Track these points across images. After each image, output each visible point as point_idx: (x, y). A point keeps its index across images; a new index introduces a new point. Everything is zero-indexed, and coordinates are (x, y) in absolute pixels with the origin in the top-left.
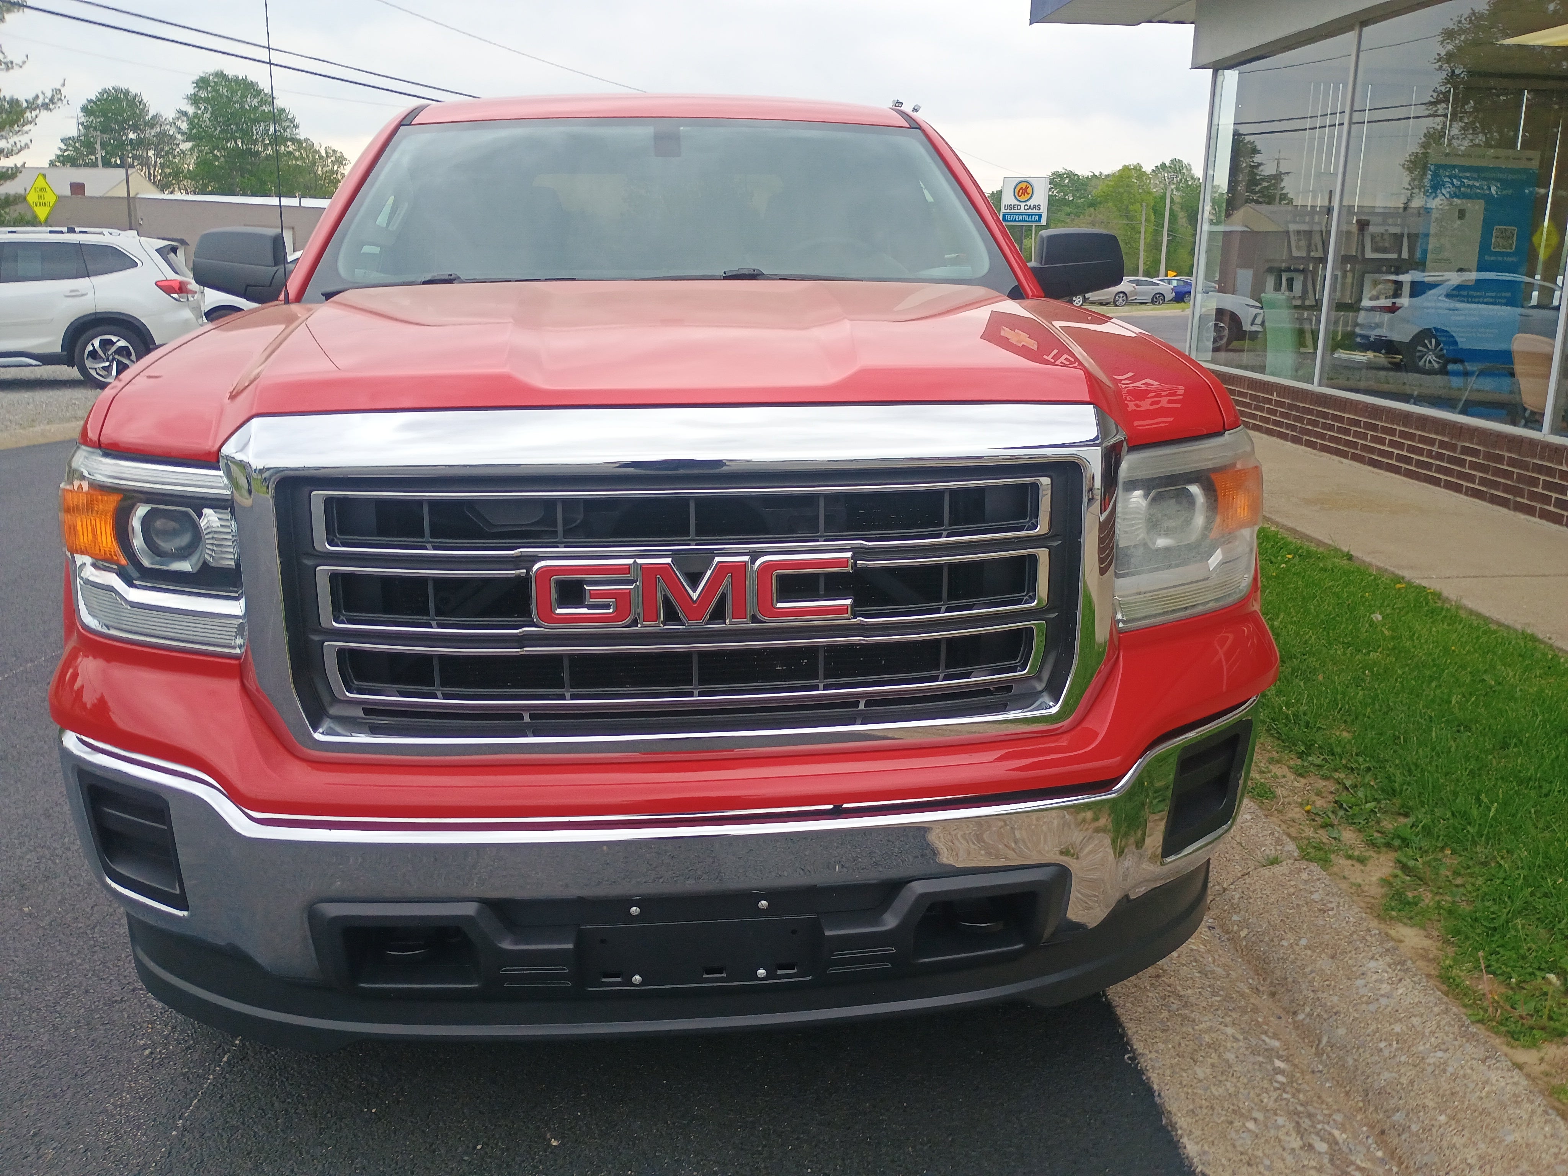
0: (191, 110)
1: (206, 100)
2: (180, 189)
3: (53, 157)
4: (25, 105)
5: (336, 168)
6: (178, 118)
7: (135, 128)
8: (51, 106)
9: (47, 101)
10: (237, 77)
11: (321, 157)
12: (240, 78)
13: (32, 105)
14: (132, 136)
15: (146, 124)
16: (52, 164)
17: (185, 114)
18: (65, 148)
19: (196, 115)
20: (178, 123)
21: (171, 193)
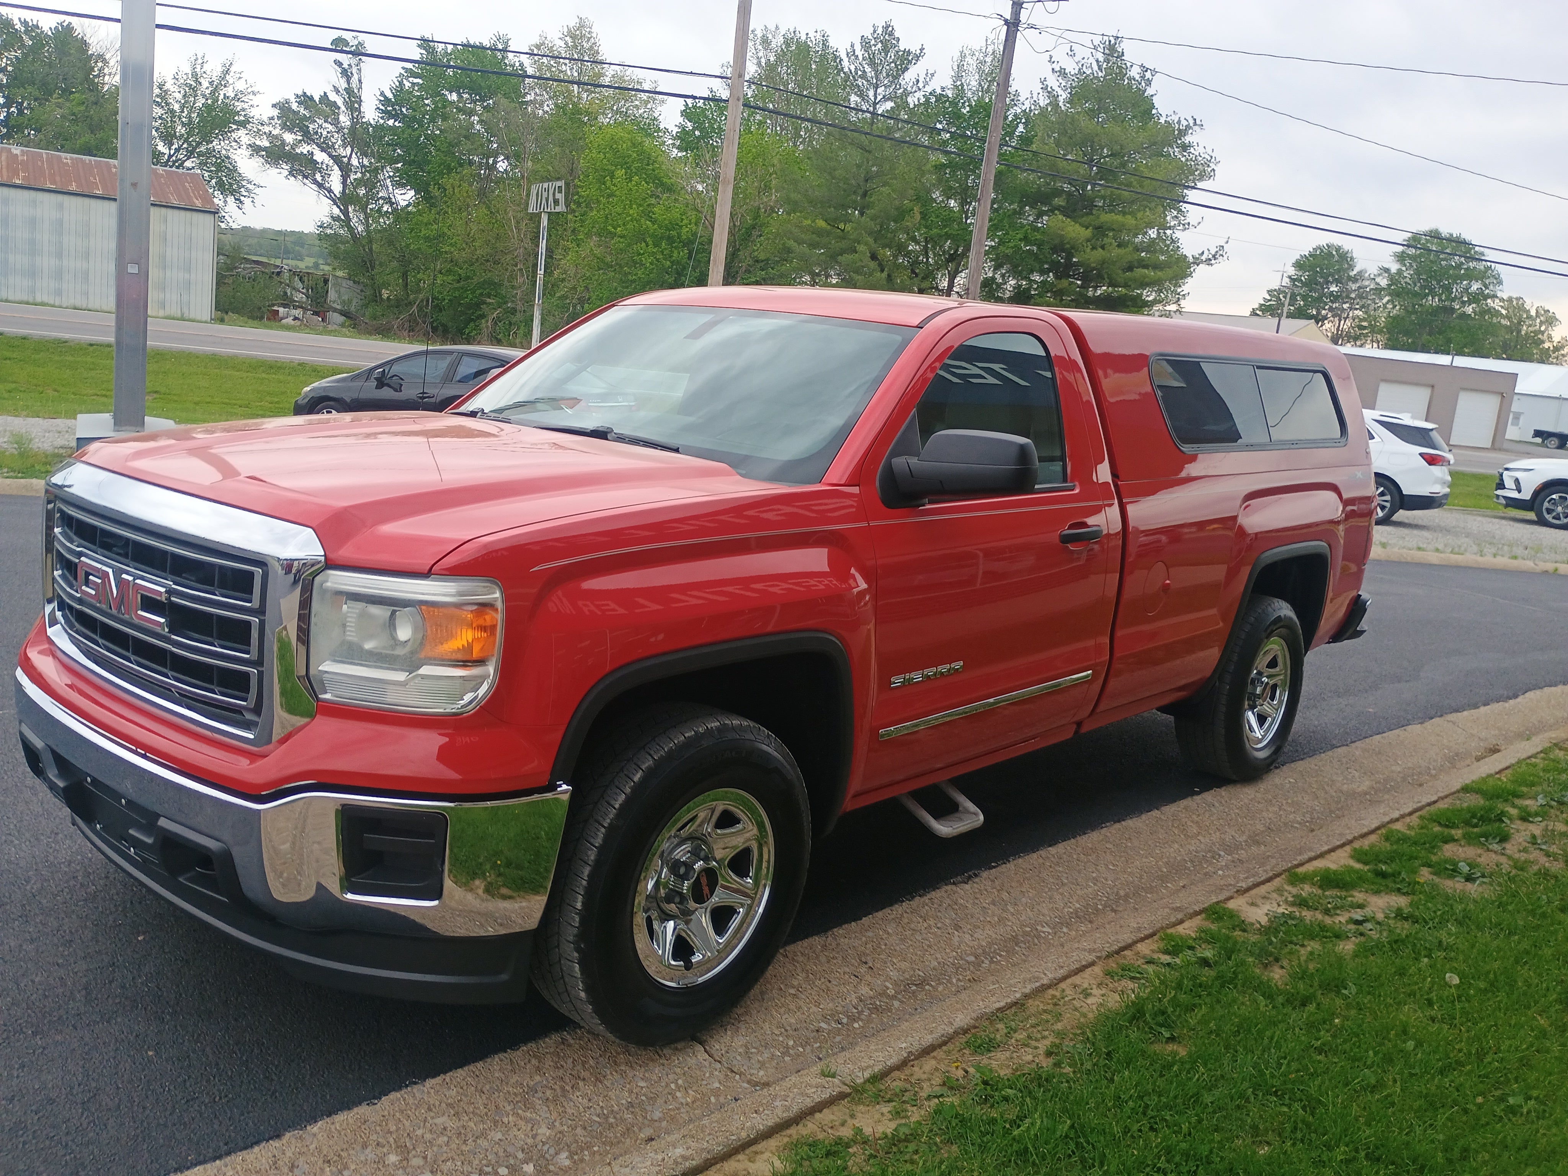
0: (1394, 267)
1: (1413, 258)
2: (1372, 341)
3: (1257, 306)
4: (1191, 260)
5: (1543, 328)
6: (1379, 275)
7: (1337, 281)
8: (1213, 262)
9: (1210, 256)
10: (1451, 235)
11: (1529, 317)
12: (1455, 236)
13: (1197, 261)
14: (1334, 288)
15: (1350, 278)
16: (1254, 313)
17: (1387, 270)
18: (1269, 298)
19: (1399, 272)
20: (1378, 280)
21: (1361, 346)
